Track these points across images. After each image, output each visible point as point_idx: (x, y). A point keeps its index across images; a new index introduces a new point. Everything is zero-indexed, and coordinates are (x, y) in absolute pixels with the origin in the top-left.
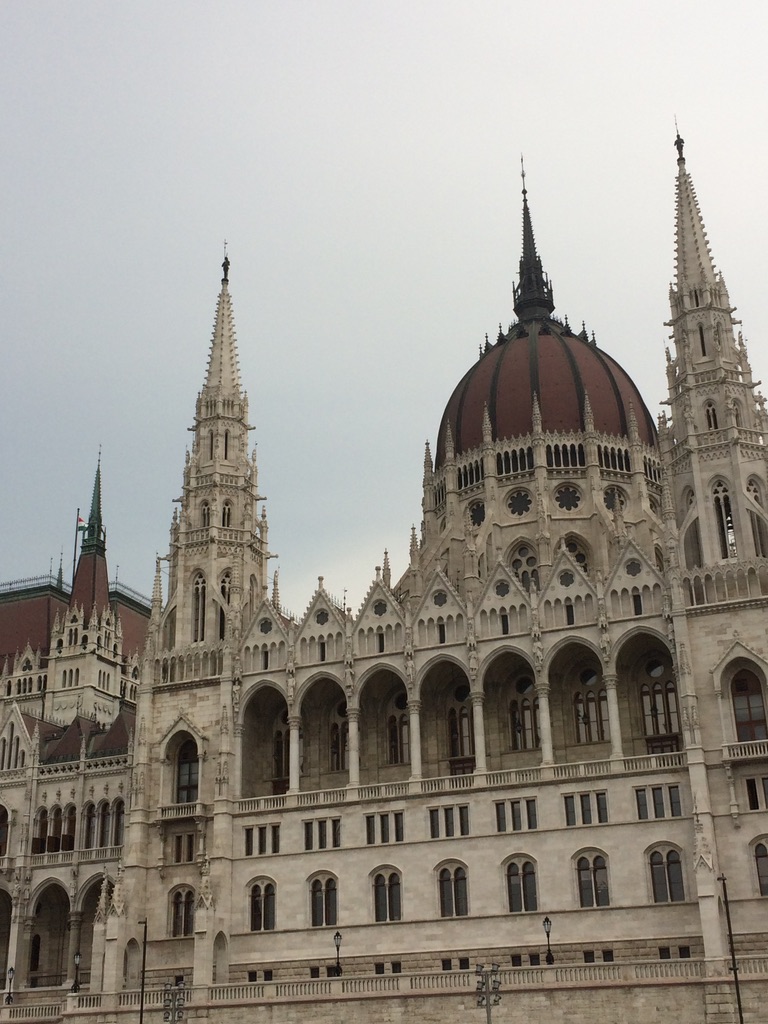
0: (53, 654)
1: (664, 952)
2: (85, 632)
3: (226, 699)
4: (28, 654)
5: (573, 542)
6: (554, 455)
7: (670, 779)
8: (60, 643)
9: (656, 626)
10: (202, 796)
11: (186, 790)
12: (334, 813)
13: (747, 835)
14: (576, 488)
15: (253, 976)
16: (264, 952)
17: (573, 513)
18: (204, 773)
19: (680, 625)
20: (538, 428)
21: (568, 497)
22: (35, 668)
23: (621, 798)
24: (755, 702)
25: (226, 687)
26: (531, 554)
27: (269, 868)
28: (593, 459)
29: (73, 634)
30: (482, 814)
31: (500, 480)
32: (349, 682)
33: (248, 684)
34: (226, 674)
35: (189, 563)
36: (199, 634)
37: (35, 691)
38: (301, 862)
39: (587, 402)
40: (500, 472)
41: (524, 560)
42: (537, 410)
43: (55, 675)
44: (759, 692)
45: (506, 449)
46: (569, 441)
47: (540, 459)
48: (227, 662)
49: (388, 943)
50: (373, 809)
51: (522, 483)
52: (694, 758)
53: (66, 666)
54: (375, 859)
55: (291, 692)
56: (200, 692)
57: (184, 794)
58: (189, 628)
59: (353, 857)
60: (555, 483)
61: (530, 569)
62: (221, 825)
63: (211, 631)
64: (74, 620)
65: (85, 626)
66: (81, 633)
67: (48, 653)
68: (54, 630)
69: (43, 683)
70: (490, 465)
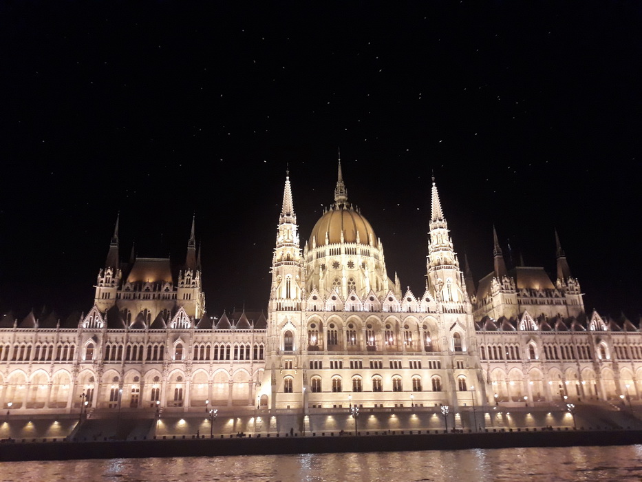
0: (180, 286)
4: (168, 285)
10: (296, 349)
11: (288, 346)
12: (339, 360)
13: (457, 375)
15: (314, 407)
21: (364, 265)
22: (171, 291)
26: (353, 281)
29: (188, 280)
32: (345, 320)
36: (288, 295)
37: (171, 299)
43: (180, 294)
48: (304, 307)
50: (352, 360)
52: (446, 354)
53: (186, 292)
55: (325, 320)
57: (286, 347)
59: (346, 373)
64: (189, 275)
65: (194, 278)
66: (192, 281)
67: (177, 286)
68: (180, 278)
69: (175, 297)
70: (343, 251)
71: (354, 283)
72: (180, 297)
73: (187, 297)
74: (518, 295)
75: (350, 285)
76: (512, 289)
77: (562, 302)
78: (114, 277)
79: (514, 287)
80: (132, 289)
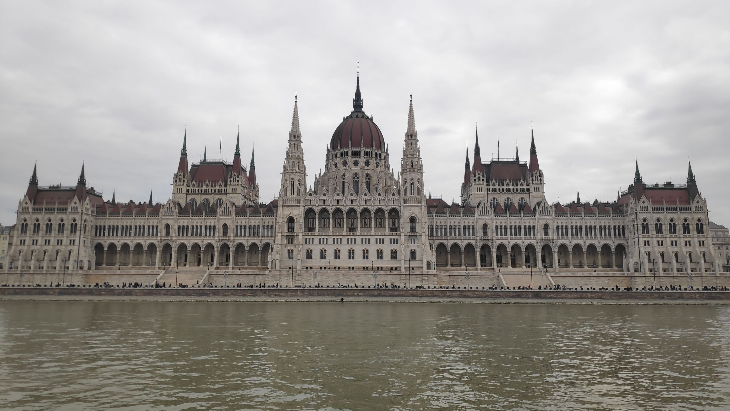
0: (229, 183)
1: (392, 268)
2: (238, 179)
3: (302, 210)
4: (220, 182)
5: (367, 175)
6: (366, 153)
7: (396, 237)
8: (231, 181)
9: (397, 207)
10: (295, 231)
11: (291, 229)
12: (327, 237)
13: (410, 249)
14: (369, 162)
15: (307, 268)
16: (309, 263)
17: (368, 168)
18: (296, 226)
19: (402, 208)
20: (362, 146)
21: (367, 164)
22: (223, 186)
23: (387, 240)
24: (414, 224)
25: (301, 208)
26: (358, 176)
27: (310, 247)
28: (374, 156)
29: (234, 179)
30: (358, 240)
31: (352, 157)
32: (331, 210)
33: (307, 207)
34: (301, 204)
35: (291, 176)
36: (292, 193)
37: (223, 192)
38: (318, 246)
39: (374, 141)
40: (352, 155)
41: (356, 177)
42: (362, 141)
43: (229, 189)
44: (415, 222)
45: (354, 150)
46: (369, 150)
47: (362, 154)
48: (301, 202)
49: (337, 263)
50: (335, 237)
51: (357, 159)
52: (402, 234)
53: (233, 187)
54: (336, 247)
55: (317, 210)
56: (294, 208)
57: (290, 230)
58: (290, 192)
59: (330, 246)
60: (365, 160)
61: (357, 180)
62: (301, 237)
63: (296, 193)
64: (235, 175)
65: (238, 177)
66: (237, 179)
67: (227, 183)
68: (229, 177)
69: (226, 191)
70: (350, 153)
71: (358, 178)
72: (229, 190)
73: (234, 190)
74: (488, 185)
75: (355, 180)
76: (483, 180)
77: (526, 190)
78: (184, 177)
79: (485, 179)
80: (196, 186)
